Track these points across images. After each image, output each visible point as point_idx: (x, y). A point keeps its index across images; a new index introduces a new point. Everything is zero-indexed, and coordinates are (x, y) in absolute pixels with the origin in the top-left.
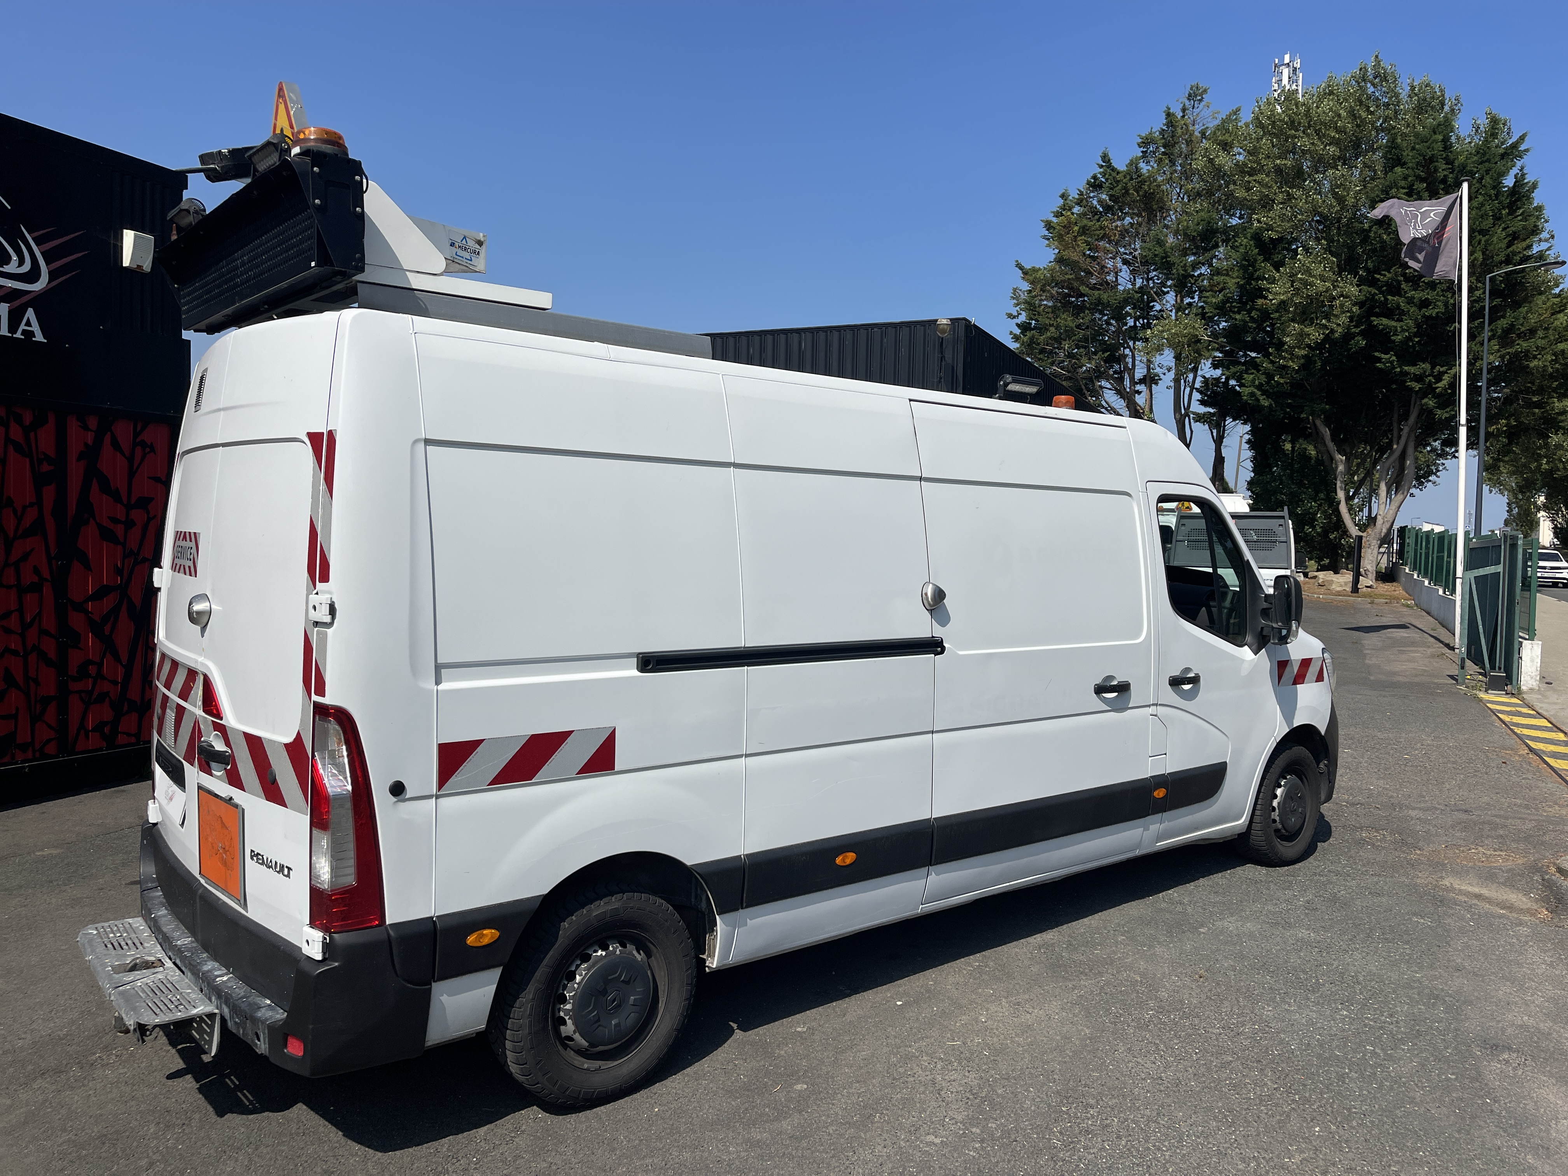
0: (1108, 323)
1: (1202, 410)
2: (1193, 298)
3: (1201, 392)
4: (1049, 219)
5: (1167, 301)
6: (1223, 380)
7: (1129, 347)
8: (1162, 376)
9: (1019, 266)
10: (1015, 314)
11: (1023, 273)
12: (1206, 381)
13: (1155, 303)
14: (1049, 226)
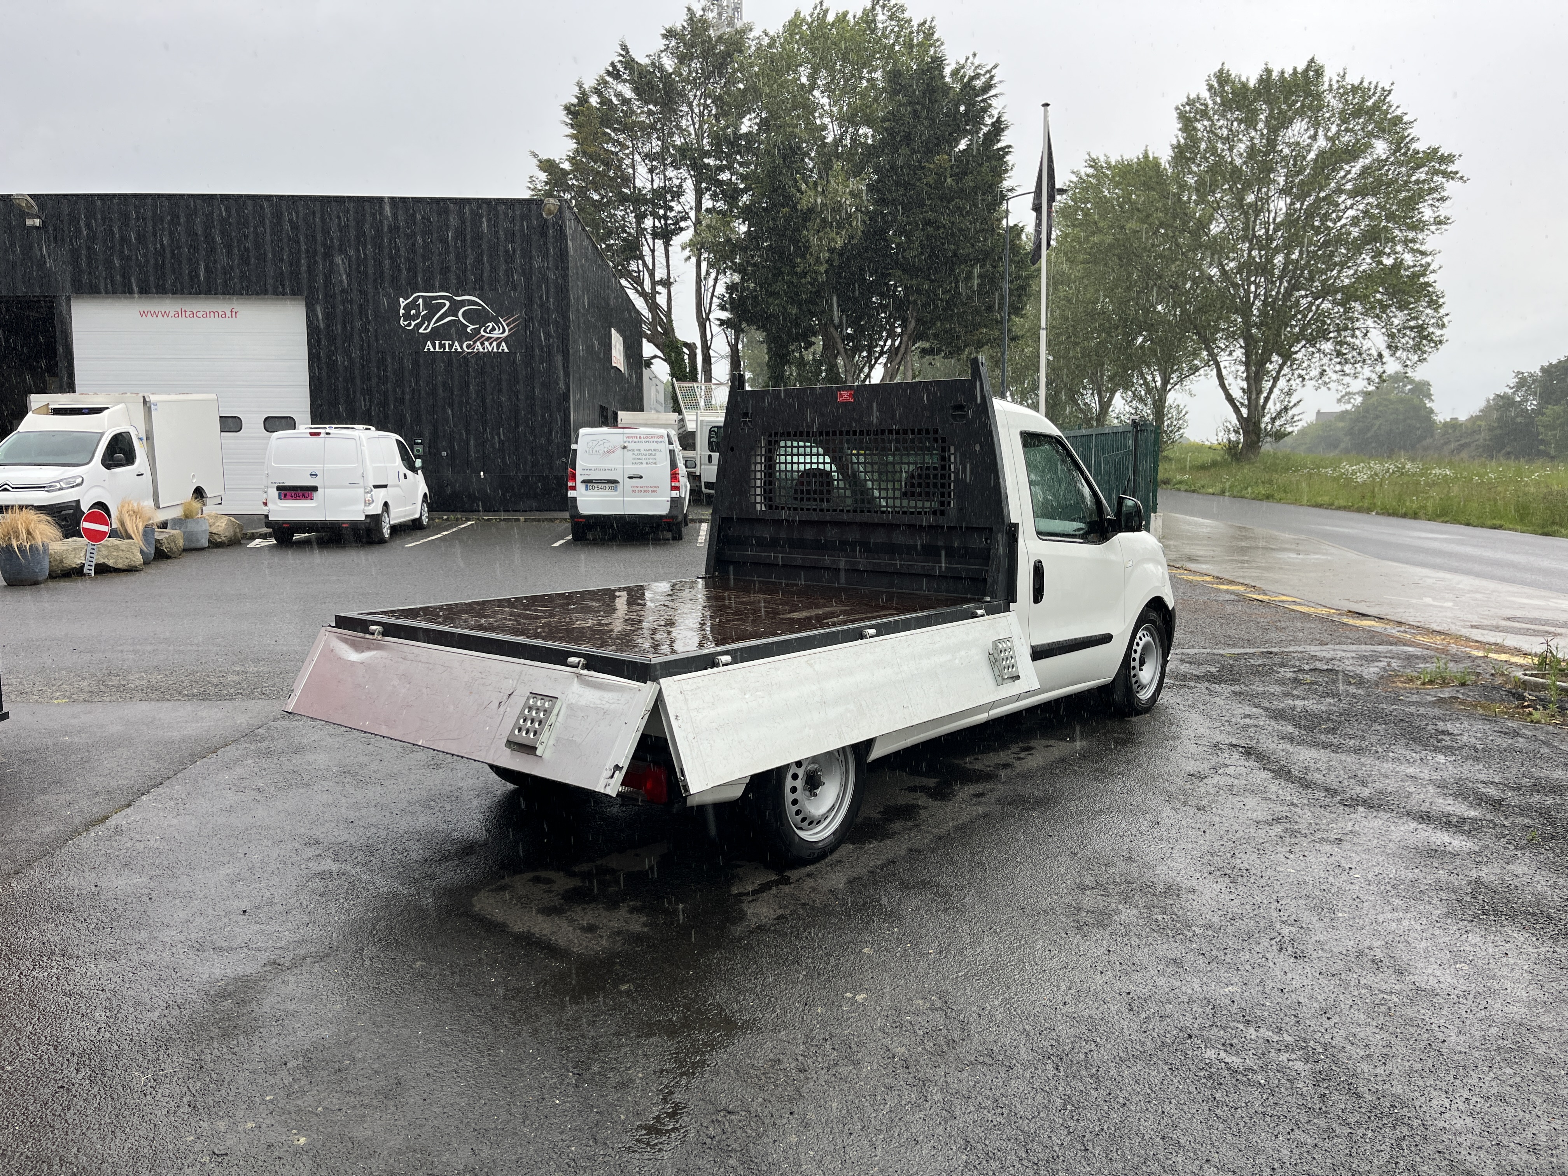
1: (722, 315)
4: (570, 104)
7: (649, 246)
9: (535, 155)
11: (539, 162)
14: (569, 111)
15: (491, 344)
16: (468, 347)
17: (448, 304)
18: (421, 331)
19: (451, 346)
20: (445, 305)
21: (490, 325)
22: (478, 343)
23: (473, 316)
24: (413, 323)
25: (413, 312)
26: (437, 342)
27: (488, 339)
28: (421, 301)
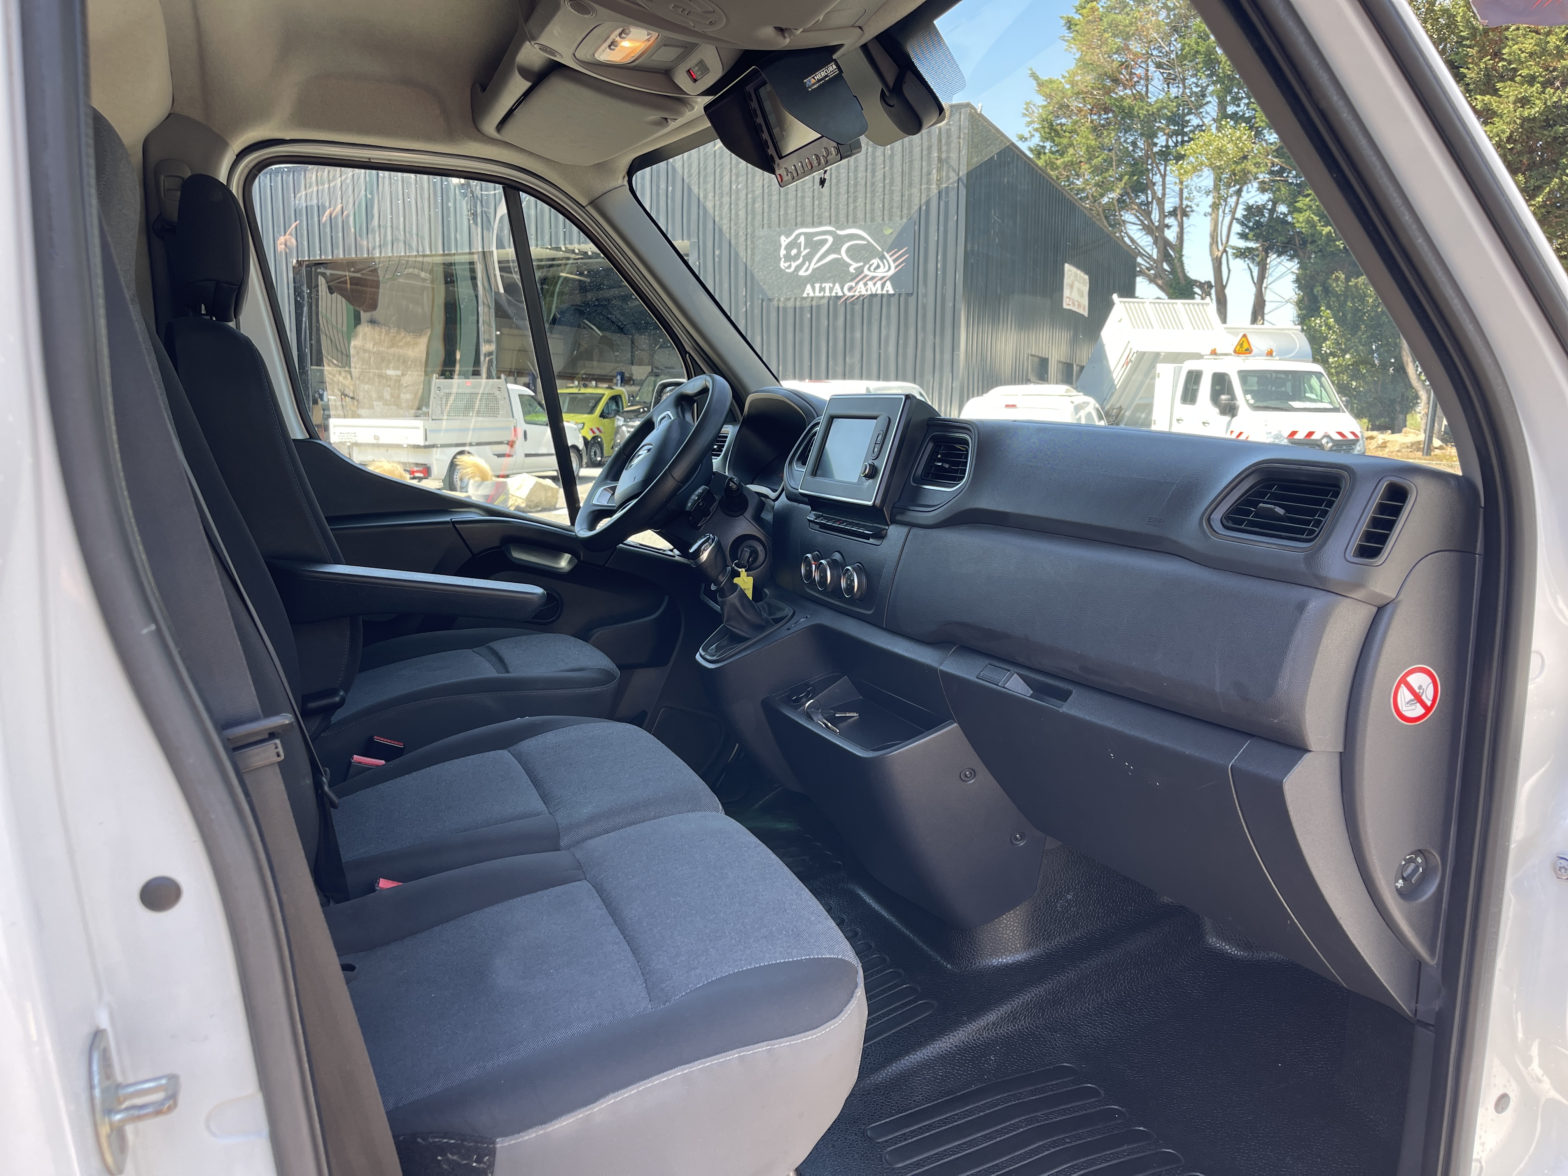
0: (1134, 144)
1: (1242, 244)
2: (1238, 106)
3: (1242, 224)
4: (1070, 16)
5: (1207, 113)
6: (1269, 207)
7: (1160, 172)
8: (1195, 208)
10: (1027, 135)
11: (1038, 84)
12: (1249, 208)
13: (1191, 117)
14: (1070, 24)
15: (875, 284)
16: (850, 289)
17: (830, 239)
18: (802, 273)
19: (831, 289)
20: (826, 241)
21: (875, 261)
22: (861, 284)
23: (855, 253)
24: (794, 265)
25: (794, 252)
26: (817, 286)
27: (872, 278)
28: (802, 239)
